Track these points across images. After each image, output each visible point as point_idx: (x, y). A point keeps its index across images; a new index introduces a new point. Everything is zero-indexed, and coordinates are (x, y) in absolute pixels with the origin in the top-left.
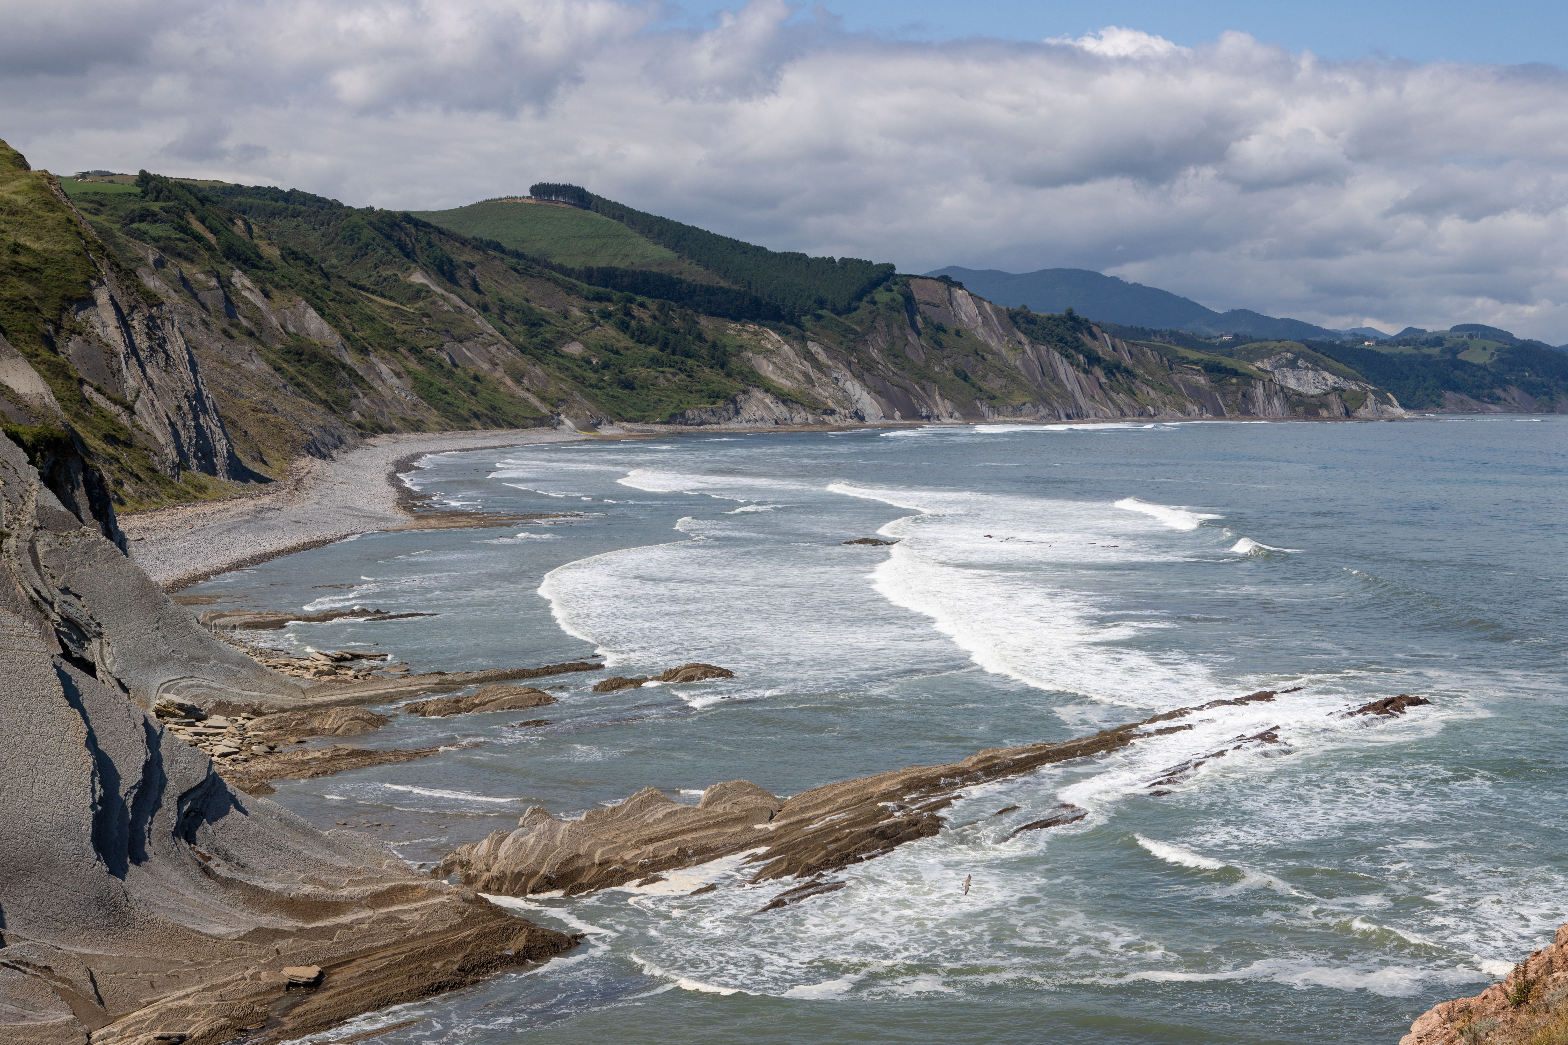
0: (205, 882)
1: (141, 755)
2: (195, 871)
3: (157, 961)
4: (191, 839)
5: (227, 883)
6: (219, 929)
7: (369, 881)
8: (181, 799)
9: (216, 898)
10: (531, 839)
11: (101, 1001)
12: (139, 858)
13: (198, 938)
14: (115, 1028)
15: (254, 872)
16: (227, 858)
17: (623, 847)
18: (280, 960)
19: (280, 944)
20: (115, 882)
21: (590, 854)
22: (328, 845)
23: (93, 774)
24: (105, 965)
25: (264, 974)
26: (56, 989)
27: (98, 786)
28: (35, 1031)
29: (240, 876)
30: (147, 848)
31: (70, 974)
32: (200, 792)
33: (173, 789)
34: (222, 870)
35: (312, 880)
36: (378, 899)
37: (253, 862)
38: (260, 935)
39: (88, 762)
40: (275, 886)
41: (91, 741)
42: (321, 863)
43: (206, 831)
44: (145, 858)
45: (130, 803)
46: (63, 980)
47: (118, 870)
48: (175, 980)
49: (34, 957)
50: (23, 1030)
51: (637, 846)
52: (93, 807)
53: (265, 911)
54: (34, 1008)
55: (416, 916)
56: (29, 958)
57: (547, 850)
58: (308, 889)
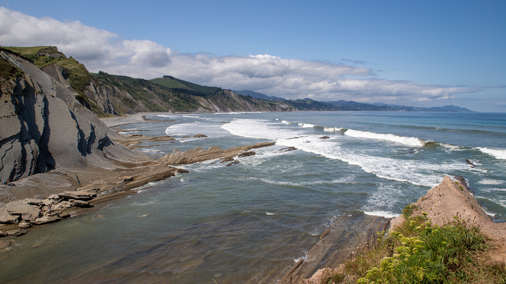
0: (105, 159)
1: (90, 131)
2: (103, 156)
3: (93, 174)
4: (102, 150)
5: (110, 159)
6: (109, 169)
7: (142, 161)
8: (99, 141)
9: (108, 162)
10: (176, 155)
11: (79, 182)
12: (89, 153)
13: (103, 170)
14: (83, 188)
15: (116, 158)
16: (110, 154)
17: (195, 157)
18: (122, 175)
19: (122, 172)
20: (83, 157)
21: (188, 158)
22: (133, 153)
23: (78, 134)
24: (81, 175)
25: (119, 178)
26: (67, 179)
27: (79, 136)
28: (62, 188)
29: (113, 158)
30: (91, 151)
31: (71, 176)
32: (104, 140)
33: (97, 139)
34: (109, 157)
35: (130, 160)
36: (144, 164)
37: (116, 155)
38: (118, 170)
39: (77, 131)
40: (121, 160)
41: (78, 127)
42: (131, 157)
43: (105, 148)
44: (91, 153)
45: (87, 141)
46: (70, 177)
47: (84, 155)
48: (98, 179)
49: (62, 172)
50: (58, 188)
51: (197, 157)
52: (78, 140)
53: (119, 166)
54: (62, 183)
55: (153, 168)
56: (61, 172)
57: (179, 157)
58: (129, 161)
